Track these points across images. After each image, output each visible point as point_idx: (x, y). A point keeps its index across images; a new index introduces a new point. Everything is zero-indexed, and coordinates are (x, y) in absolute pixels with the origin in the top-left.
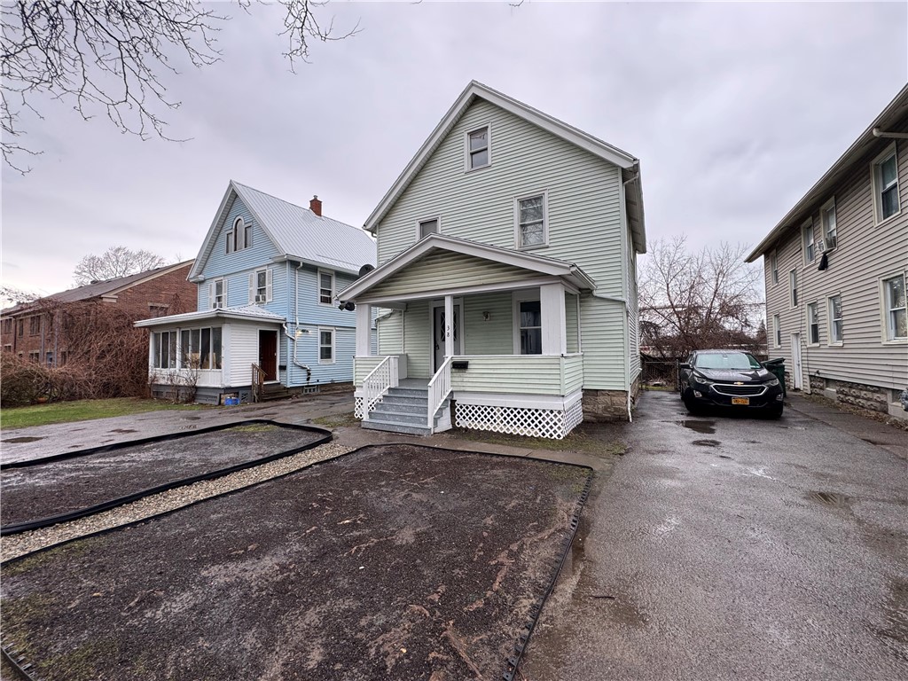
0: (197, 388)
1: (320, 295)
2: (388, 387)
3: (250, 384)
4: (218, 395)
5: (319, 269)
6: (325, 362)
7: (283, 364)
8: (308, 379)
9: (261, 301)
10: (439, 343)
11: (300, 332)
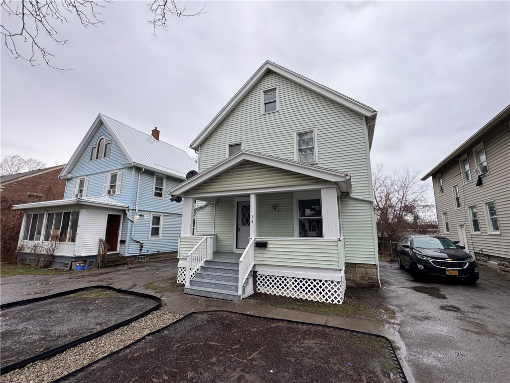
0: (54, 257)
1: (154, 191)
2: (205, 260)
3: (96, 254)
4: (70, 263)
5: (155, 173)
6: (154, 237)
7: (123, 239)
8: (141, 250)
9: (111, 193)
10: (240, 226)
11: (138, 217)
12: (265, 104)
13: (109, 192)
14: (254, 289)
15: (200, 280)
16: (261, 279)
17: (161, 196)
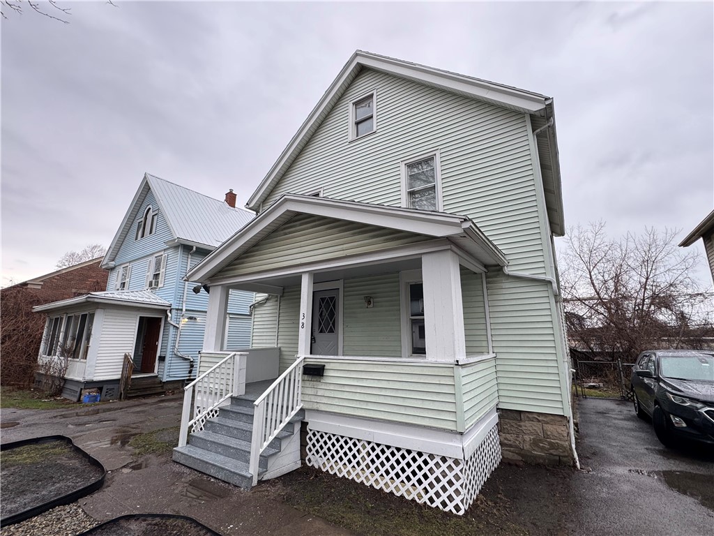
0: (66, 380)
2: (229, 395)
3: (118, 377)
4: (79, 391)
7: (163, 354)
8: (190, 372)
9: (153, 286)
11: (186, 320)
12: (357, 123)
13: (151, 284)
14: (302, 460)
16: (314, 440)
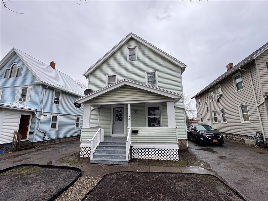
1: (54, 100)
2: (99, 142)
3: (11, 142)
5: (55, 89)
6: (53, 129)
7: (32, 131)
8: (44, 138)
9: (23, 101)
10: (115, 122)
11: (43, 116)
12: (129, 55)
13: (21, 100)
14: (131, 157)
15: (98, 154)
16: (135, 151)
17: (58, 104)
